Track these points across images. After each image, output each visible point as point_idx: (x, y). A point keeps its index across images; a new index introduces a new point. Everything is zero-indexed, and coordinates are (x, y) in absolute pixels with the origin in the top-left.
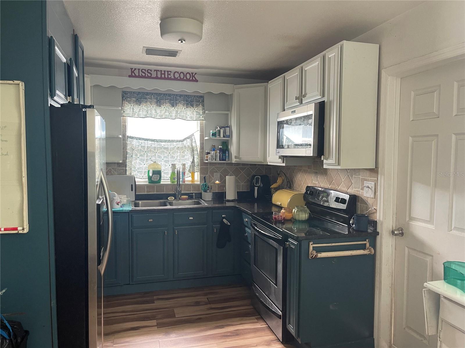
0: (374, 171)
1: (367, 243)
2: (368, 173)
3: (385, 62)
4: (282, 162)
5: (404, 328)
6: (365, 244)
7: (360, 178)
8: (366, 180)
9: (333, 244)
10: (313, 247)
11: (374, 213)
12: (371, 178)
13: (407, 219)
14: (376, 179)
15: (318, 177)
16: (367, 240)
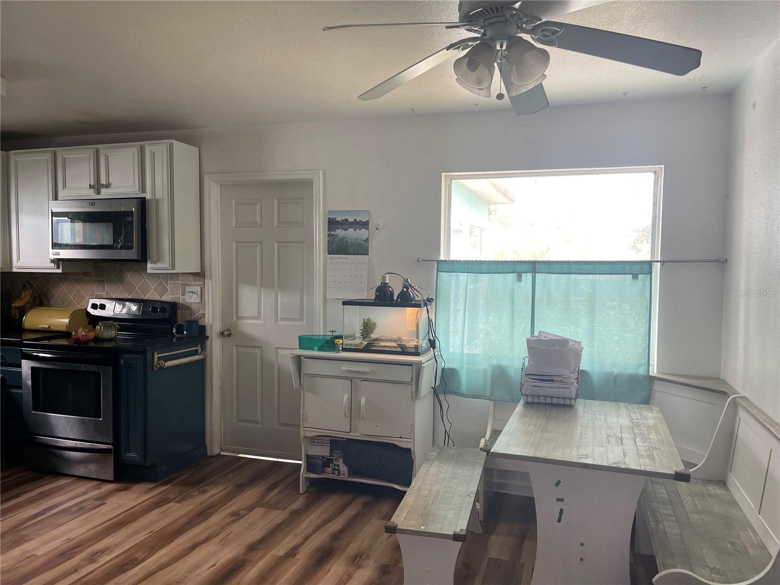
0: (200, 275)
1: (199, 348)
2: (191, 278)
3: (206, 168)
4: (55, 268)
5: (236, 424)
6: (197, 350)
7: (179, 283)
8: (189, 285)
9: (174, 353)
10: (158, 357)
11: (201, 318)
12: (195, 283)
13: (235, 319)
14: (202, 283)
15: (106, 287)
16: (199, 345)
